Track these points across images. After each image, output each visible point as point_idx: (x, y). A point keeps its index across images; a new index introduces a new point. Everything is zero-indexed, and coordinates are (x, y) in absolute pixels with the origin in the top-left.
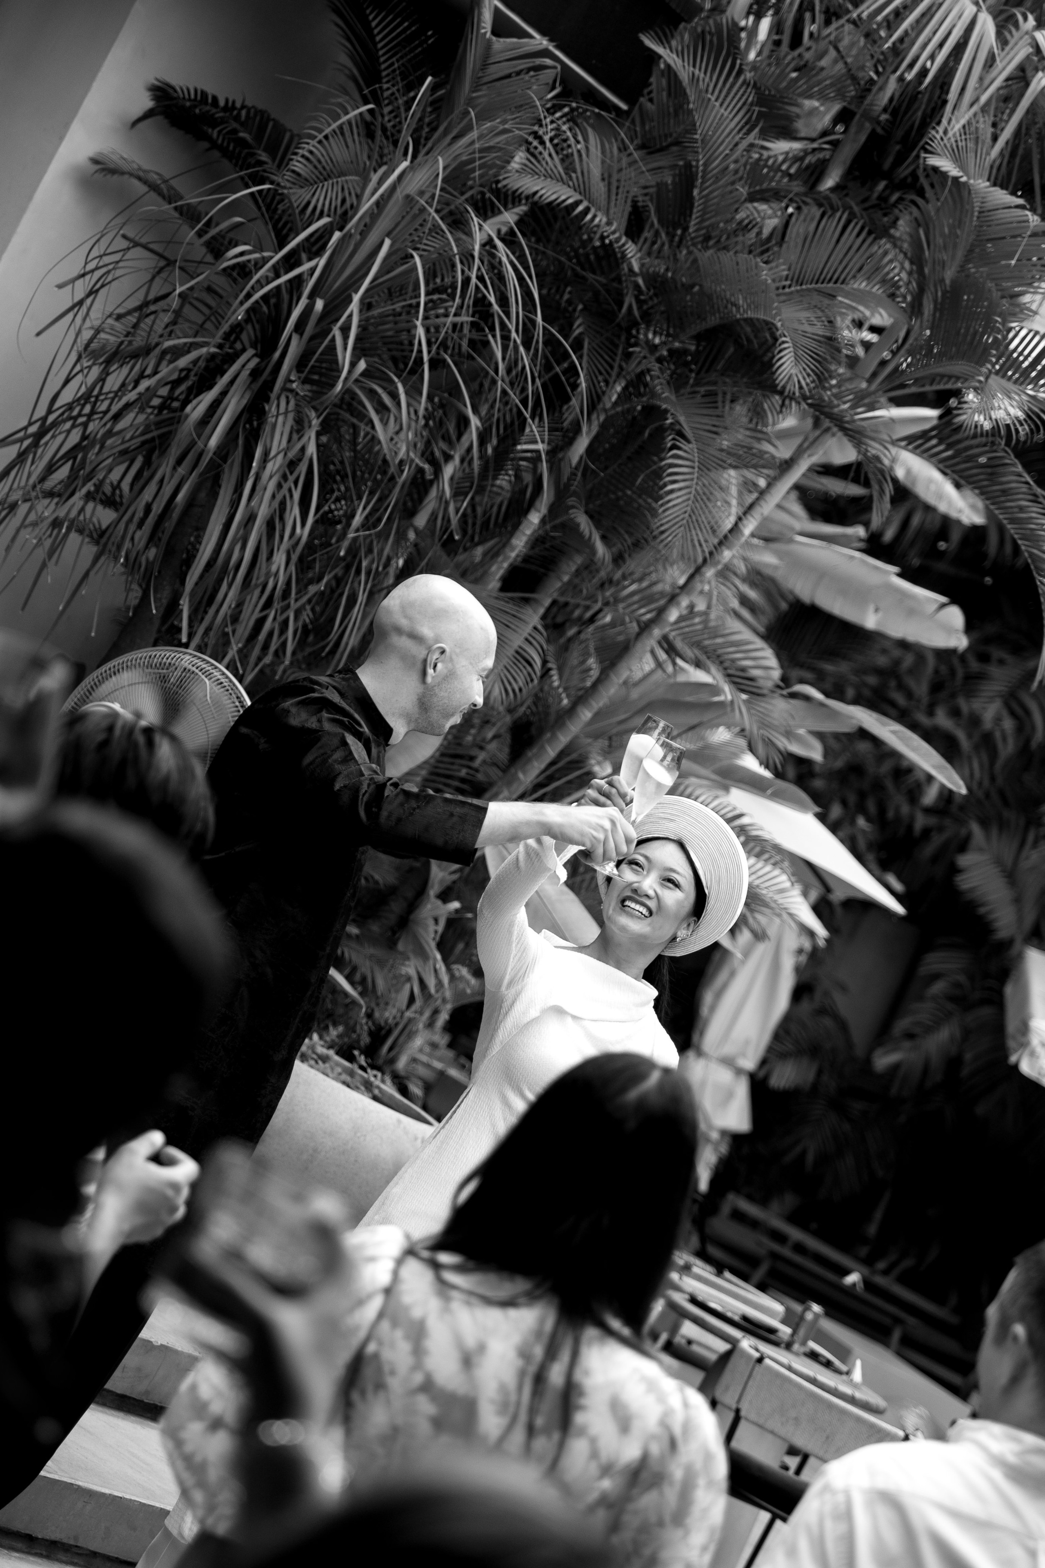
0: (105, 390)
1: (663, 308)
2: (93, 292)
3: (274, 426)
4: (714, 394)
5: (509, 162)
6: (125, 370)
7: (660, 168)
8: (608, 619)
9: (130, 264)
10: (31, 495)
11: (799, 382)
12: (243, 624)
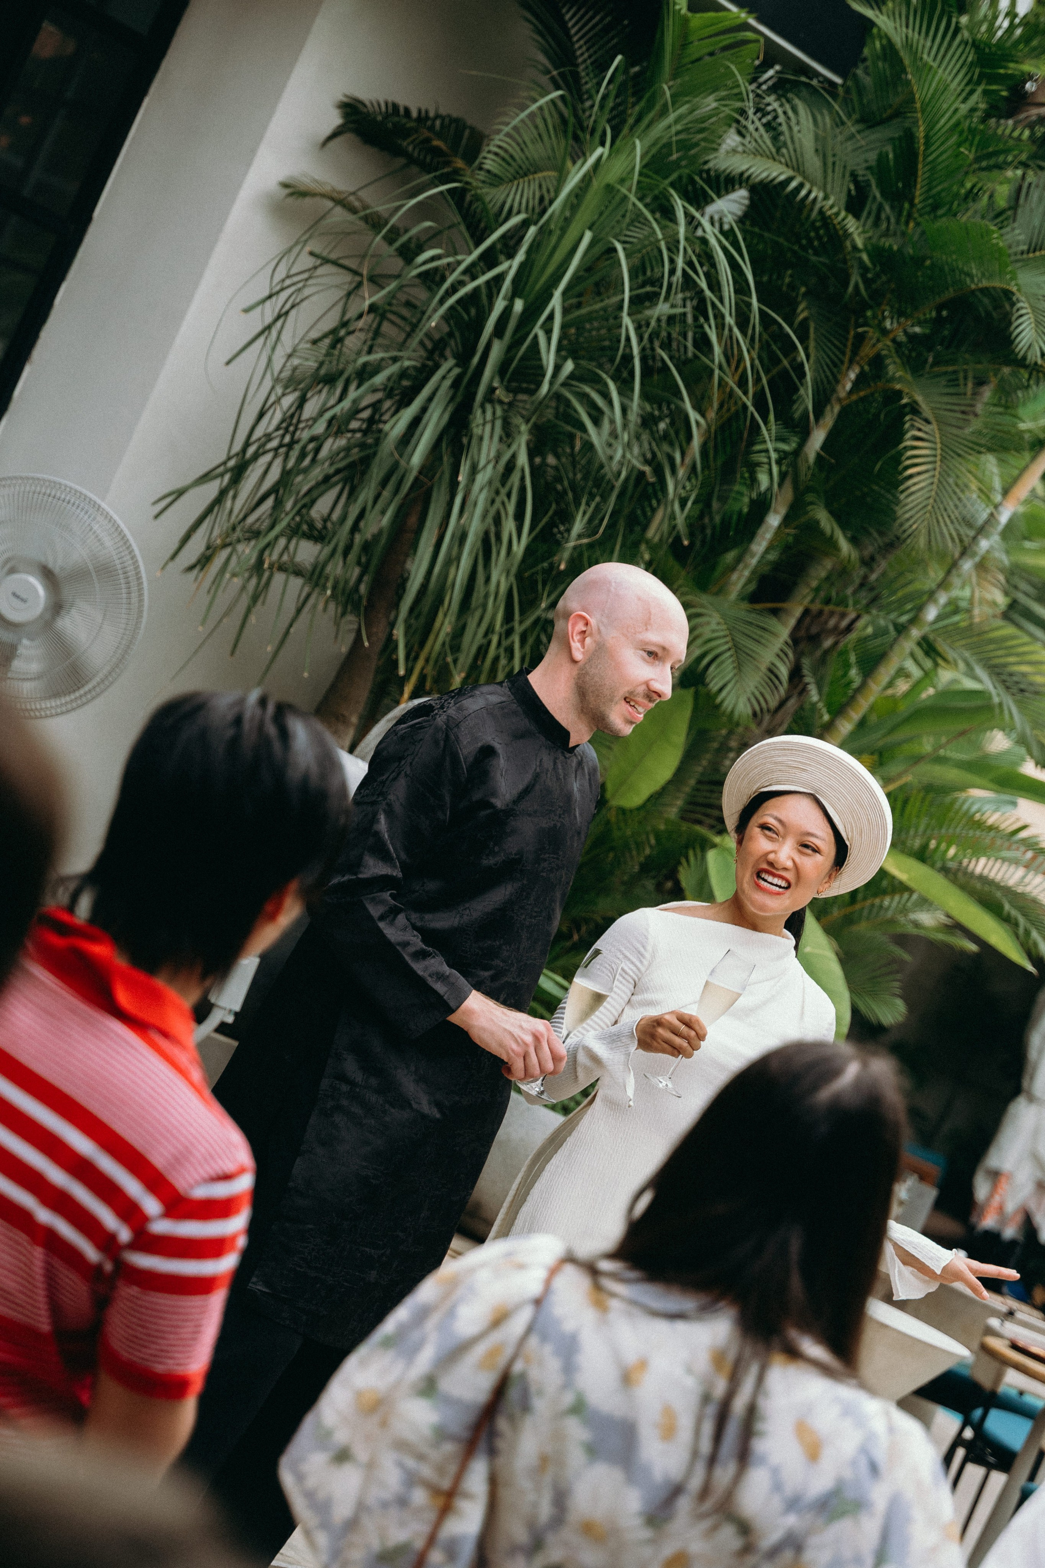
0: (304, 417)
1: (893, 286)
2: (282, 315)
3: (481, 438)
4: (955, 372)
5: (719, 145)
6: (324, 395)
7: (881, 141)
9: (319, 280)
10: (231, 536)
11: (1041, 349)
12: (464, 654)
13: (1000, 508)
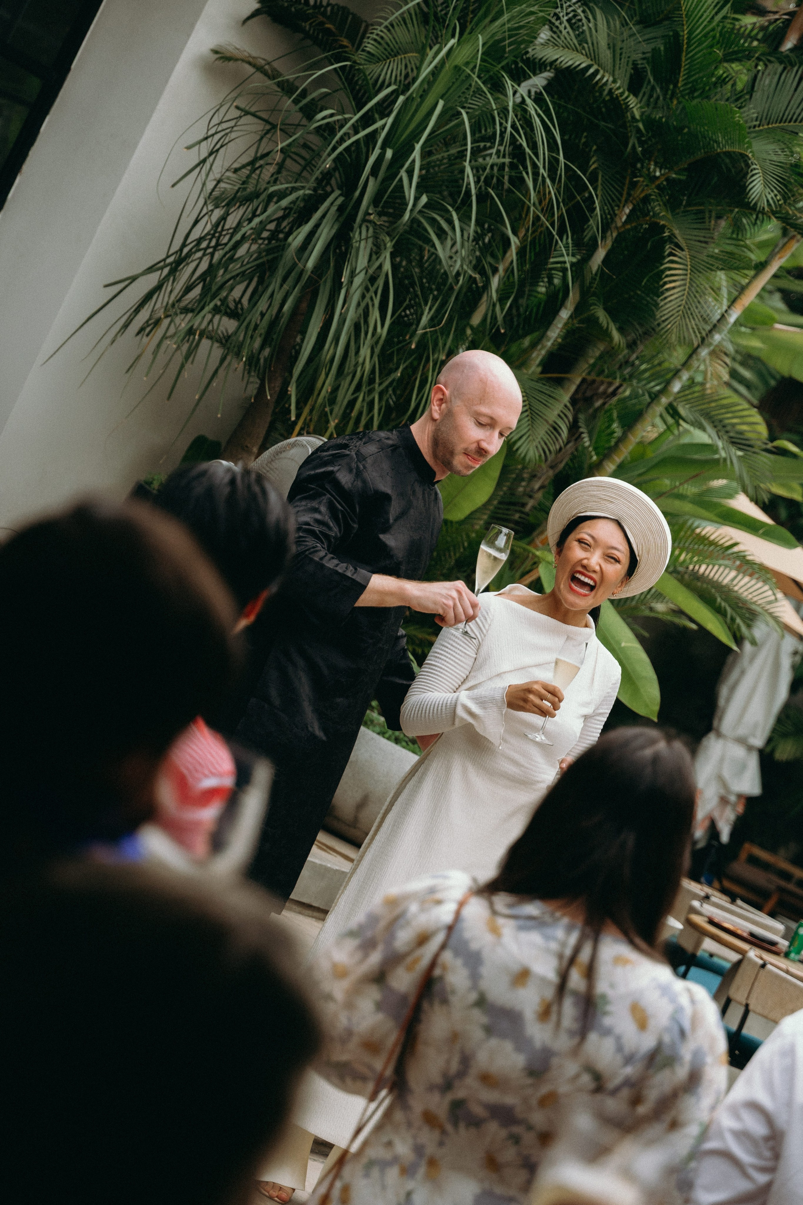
0: (227, 227)
1: (659, 147)
2: (213, 152)
3: (358, 249)
4: (702, 212)
5: (536, 38)
6: (241, 211)
7: (655, 38)
8: (627, 393)
9: (244, 128)
10: (171, 311)
11: (768, 201)
12: (338, 405)
13: (731, 312)
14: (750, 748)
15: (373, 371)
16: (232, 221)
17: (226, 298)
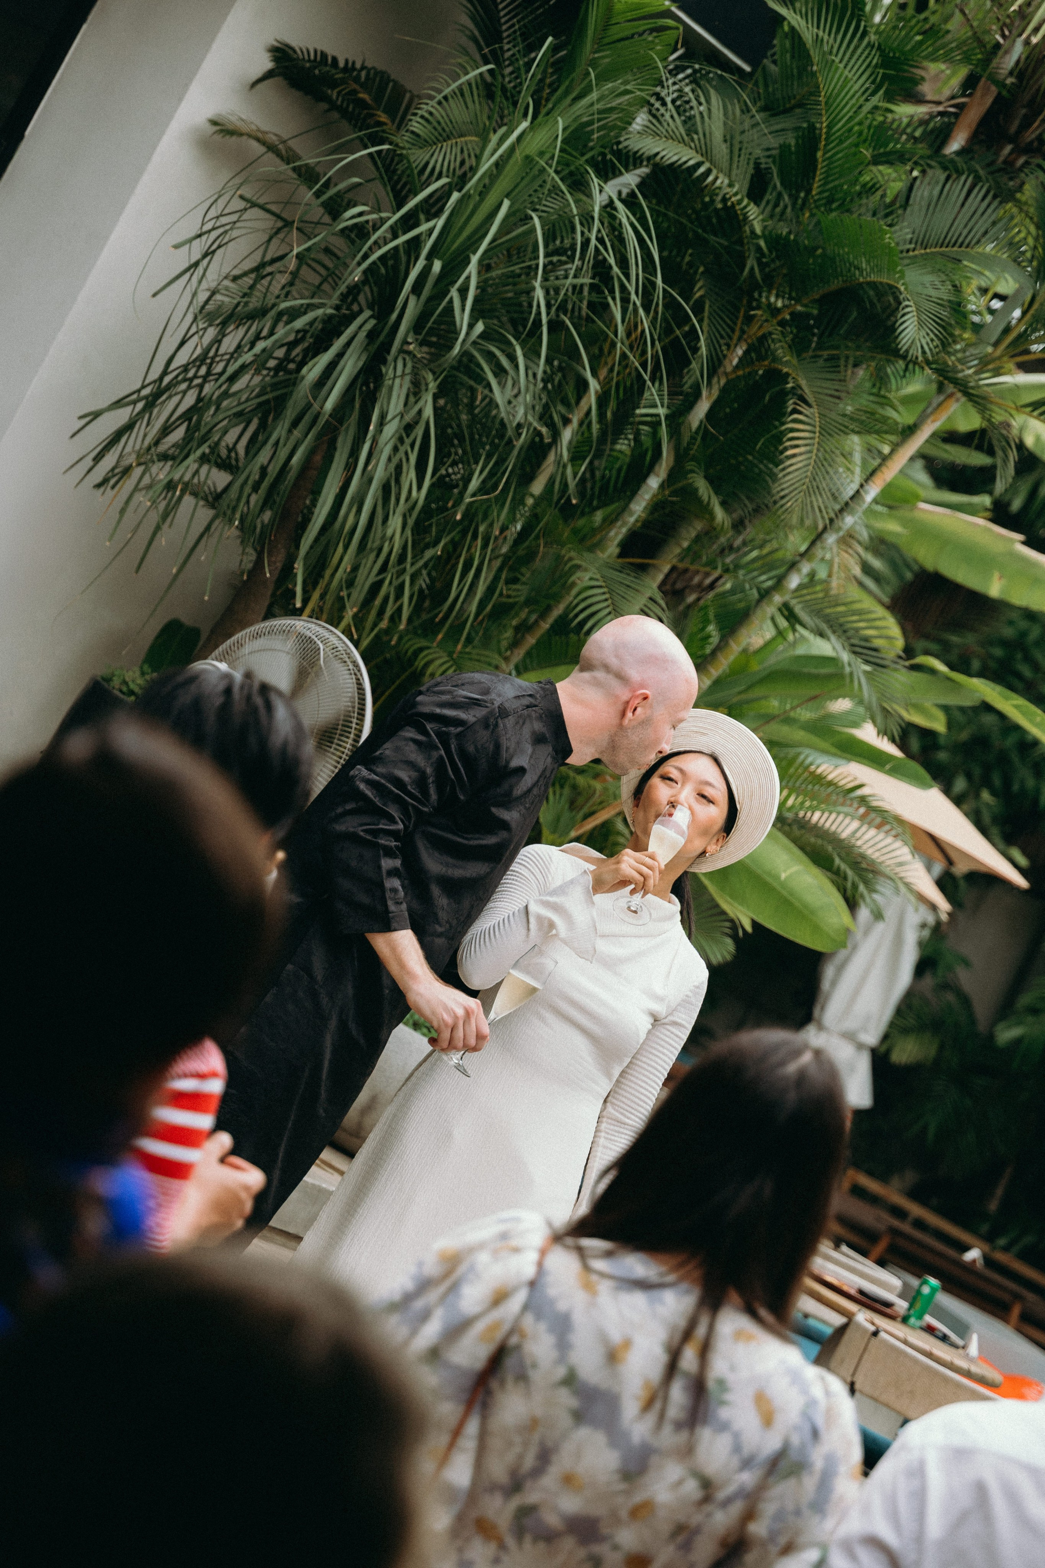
0: (221, 351)
1: (785, 271)
2: (208, 254)
3: (391, 388)
4: (836, 358)
5: (630, 124)
6: (241, 331)
7: (783, 130)
8: (728, 586)
9: (248, 224)
10: (145, 458)
11: (922, 347)
12: (358, 589)
13: (867, 487)
14: (860, 1046)
15: (404, 548)
16: (229, 344)
17: (217, 444)
